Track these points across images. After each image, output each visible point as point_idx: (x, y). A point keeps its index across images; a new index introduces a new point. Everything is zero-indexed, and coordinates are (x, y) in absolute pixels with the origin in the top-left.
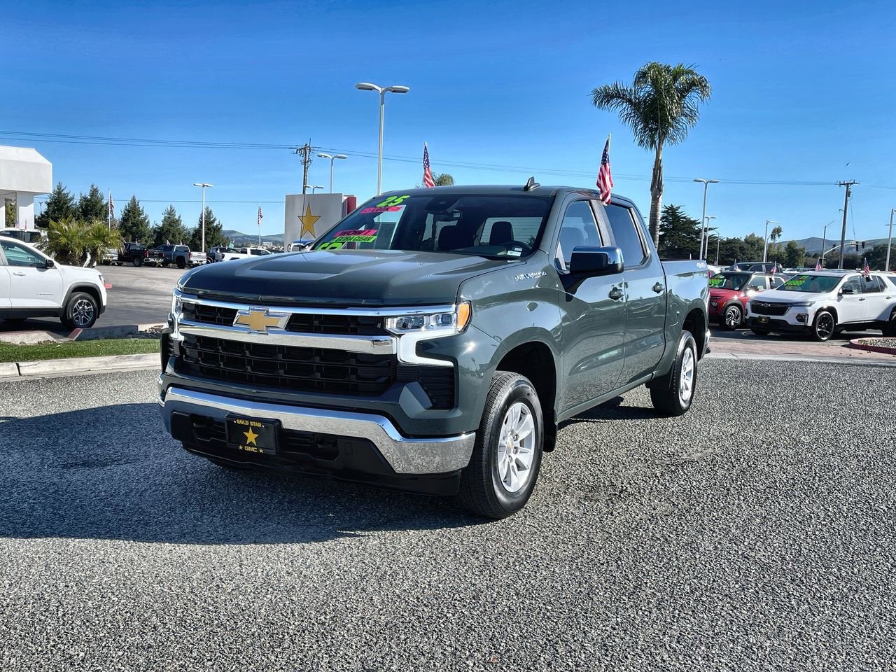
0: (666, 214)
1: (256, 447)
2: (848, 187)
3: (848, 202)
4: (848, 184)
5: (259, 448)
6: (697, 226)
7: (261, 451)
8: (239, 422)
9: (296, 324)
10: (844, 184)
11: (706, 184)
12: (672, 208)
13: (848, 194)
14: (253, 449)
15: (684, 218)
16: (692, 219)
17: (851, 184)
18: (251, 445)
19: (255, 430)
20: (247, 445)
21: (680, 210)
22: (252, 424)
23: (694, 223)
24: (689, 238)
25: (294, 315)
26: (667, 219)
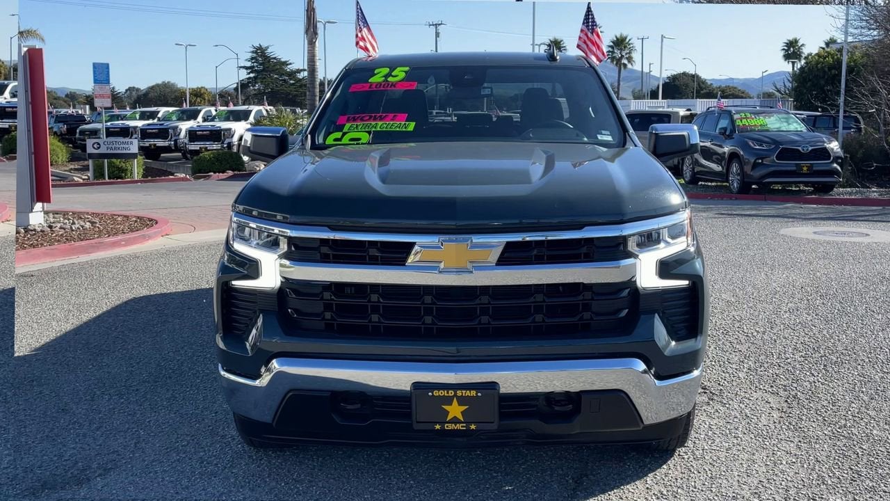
0: (255, 55)
1: (463, 423)
2: (436, 28)
3: (438, 43)
4: (436, 25)
5: (468, 423)
6: (289, 66)
7: (473, 427)
8: (436, 393)
9: (511, 256)
10: (433, 25)
11: (325, 26)
12: (260, 48)
13: (437, 35)
14: (459, 427)
15: (275, 58)
16: (283, 60)
17: (439, 25)
18: (455, 421)
19: (461, 401)
20: (448, 423)
21: (269, 50)
22: (459, 393)
23: (285, 63)
24: (282, 80)
25: (508, 243)
26: (257, 60)
